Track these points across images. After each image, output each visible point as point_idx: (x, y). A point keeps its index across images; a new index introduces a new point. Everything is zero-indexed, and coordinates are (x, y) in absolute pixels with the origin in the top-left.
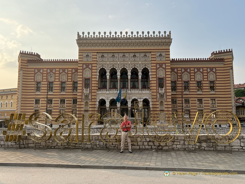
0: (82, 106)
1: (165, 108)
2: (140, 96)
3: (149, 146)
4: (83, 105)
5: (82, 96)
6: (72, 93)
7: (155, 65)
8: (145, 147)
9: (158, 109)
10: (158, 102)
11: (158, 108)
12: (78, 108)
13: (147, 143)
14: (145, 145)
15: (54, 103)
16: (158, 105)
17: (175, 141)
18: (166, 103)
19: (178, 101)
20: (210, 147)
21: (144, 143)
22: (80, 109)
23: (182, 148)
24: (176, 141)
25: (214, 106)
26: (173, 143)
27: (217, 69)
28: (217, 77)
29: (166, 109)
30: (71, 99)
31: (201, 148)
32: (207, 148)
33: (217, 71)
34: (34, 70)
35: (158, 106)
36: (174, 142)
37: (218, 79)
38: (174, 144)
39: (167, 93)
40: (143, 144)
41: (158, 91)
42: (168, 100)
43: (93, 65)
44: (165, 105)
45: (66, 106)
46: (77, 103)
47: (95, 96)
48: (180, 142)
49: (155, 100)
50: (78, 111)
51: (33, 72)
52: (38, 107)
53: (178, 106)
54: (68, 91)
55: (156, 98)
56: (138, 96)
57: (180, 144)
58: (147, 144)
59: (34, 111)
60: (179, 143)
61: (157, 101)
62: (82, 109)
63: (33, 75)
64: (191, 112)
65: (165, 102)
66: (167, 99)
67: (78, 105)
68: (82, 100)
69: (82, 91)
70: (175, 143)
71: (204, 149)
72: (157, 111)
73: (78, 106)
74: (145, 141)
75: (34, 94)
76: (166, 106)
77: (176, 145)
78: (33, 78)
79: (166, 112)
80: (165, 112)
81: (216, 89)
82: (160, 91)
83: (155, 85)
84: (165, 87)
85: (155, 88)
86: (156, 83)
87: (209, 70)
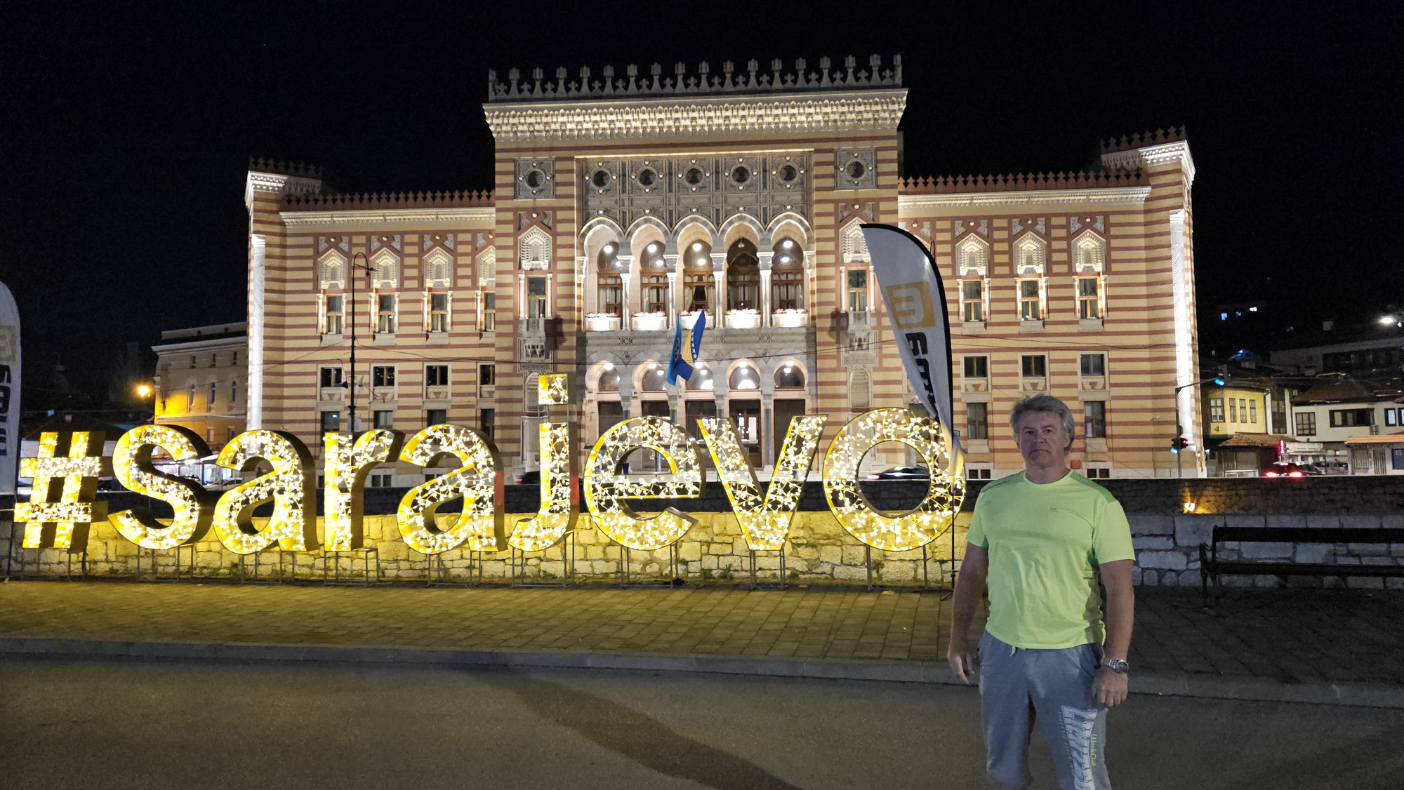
0: (517, 394)
1: (876, 396)
2: (765, 345)
3: (607, 561)
4: (519, 388)
5: (514, 349)
6: (475, 340)
7: (830, 208)
8: (592, 566)
9: (843, 403)
10: (845, 370)
11: (845, 396)
12: (500, 401)
13: (600, 549)
14: (591, 560)
15: (400, 384)
16: (845, 383)
17: (713, 542)
18: (878, 376)
20: (856, 566)
21: (591, 550)
22: (506, 407)
23: (742, 570)
24: (716, 539)
26: (705, 548)
27: (1113, 219)
28: (1115, 255)
29: (879, 403)
30: (472, 365)
31: (819, 571)
32: (843, 569)
33: (1114, 231)
34: (310, 240)
35: (842, 390)
36: (708, 544)
37: (1115, 267)
38: (708, 554)
39: (884, 332)
40: (586, 555)
41: (843, 324)
42: (888, 363)
43: (560, 215)
44: (876, 383)
45: (453, 395)
46: (497, 379)
47: (569, 348)
48: (732, 544)
49: (834, 364)
50: (502, 414)
51: (310, 252)
52: (336, 398)
54: (458, 329)
55: (837, 357)
56: (758, 345)
57: (732, 554)
58: (602, 556)
59: (319, 417)
60: (728, 550)
61: (838, 369)
62: (516, 407)
63: (309, 263)
64: (992, 412)
65: (875, 370)
66: (882, 356)
67: (500, 388)
68: (515, 368)
69: (516, 328)
70: (713, 547)
71: (832, 574)
72: (839, 410)
73: (497, 395)
74: (592, 541)
75: (316, 343)
76: (879, 389)
77: (718, 556)
78: (309, 275)
81: (1108, 310)
82: (852, 325)
83: (831, 297)
84: (873, 308)
85: (830, 310)
86: (837, 290)
87: (1076, 226)
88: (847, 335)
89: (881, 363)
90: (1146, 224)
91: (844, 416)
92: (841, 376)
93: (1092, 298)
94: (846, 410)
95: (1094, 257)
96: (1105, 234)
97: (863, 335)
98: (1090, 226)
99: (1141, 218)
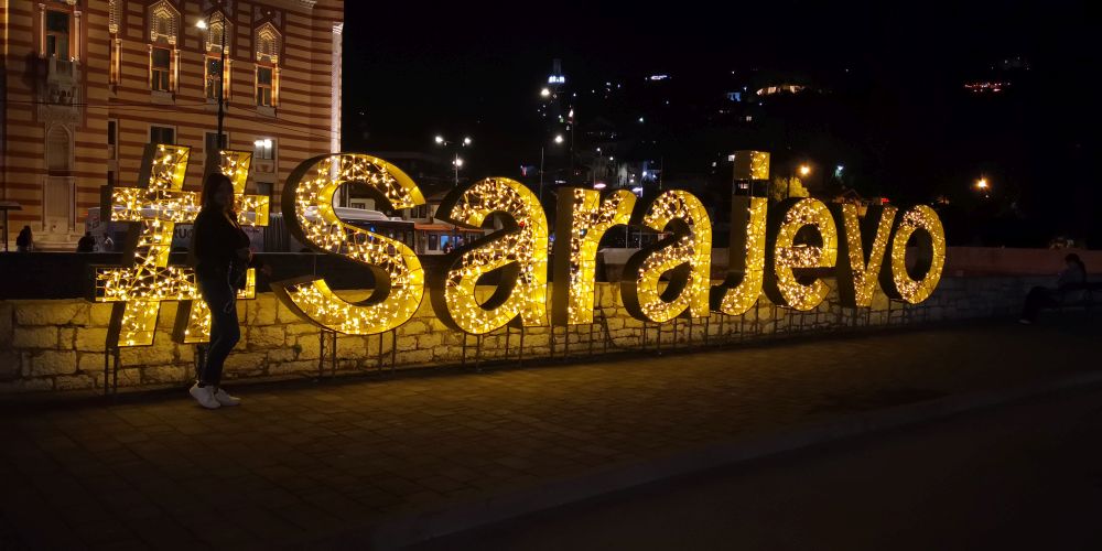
1: (78, 159)
9: (39, 164)
10: (43, 125)
11: (41, 156)
16: (41, 141)
18: (80, 137)
19: (121, 130)
25: (269, 170)
27: (290, 17)
28: (289, 51)
29: (81, 167)
35: (39, 148)
37: (289, 62)
39: (89, 89)
41: (42, 71)
42: (92, 123)
44: (78, 144)
49: (28, 116)
53: (121, 156)
55: (33, 109)
61: (34, 123)
65: (78, 129)
66: (87, 116)
72: (34, 171)
76: (81, 152)
79: (82, 182)
80: (72, 180)
81: (281, 100)
82: (54, 75)
83: (29, 37)
84: (77, 59)
85: (27, 51)
86: (35, 31)
87: (259, 17)
88: (46, 86)
89: (85, 123)
90: (314, 28)
91: (38, 179)
92: (38, 133)
93: (268, 87)
94: (42, 171)
95: (271, 49)
96: (281, 29)
97: (68, 89)
98: (270, 19)
99: (309, 22)
